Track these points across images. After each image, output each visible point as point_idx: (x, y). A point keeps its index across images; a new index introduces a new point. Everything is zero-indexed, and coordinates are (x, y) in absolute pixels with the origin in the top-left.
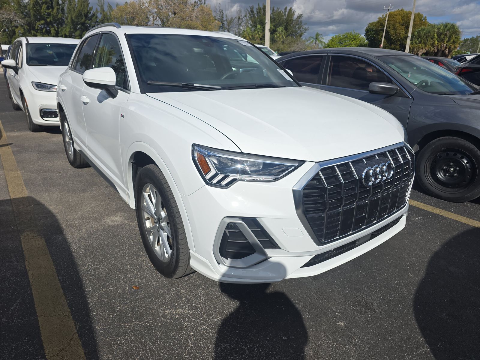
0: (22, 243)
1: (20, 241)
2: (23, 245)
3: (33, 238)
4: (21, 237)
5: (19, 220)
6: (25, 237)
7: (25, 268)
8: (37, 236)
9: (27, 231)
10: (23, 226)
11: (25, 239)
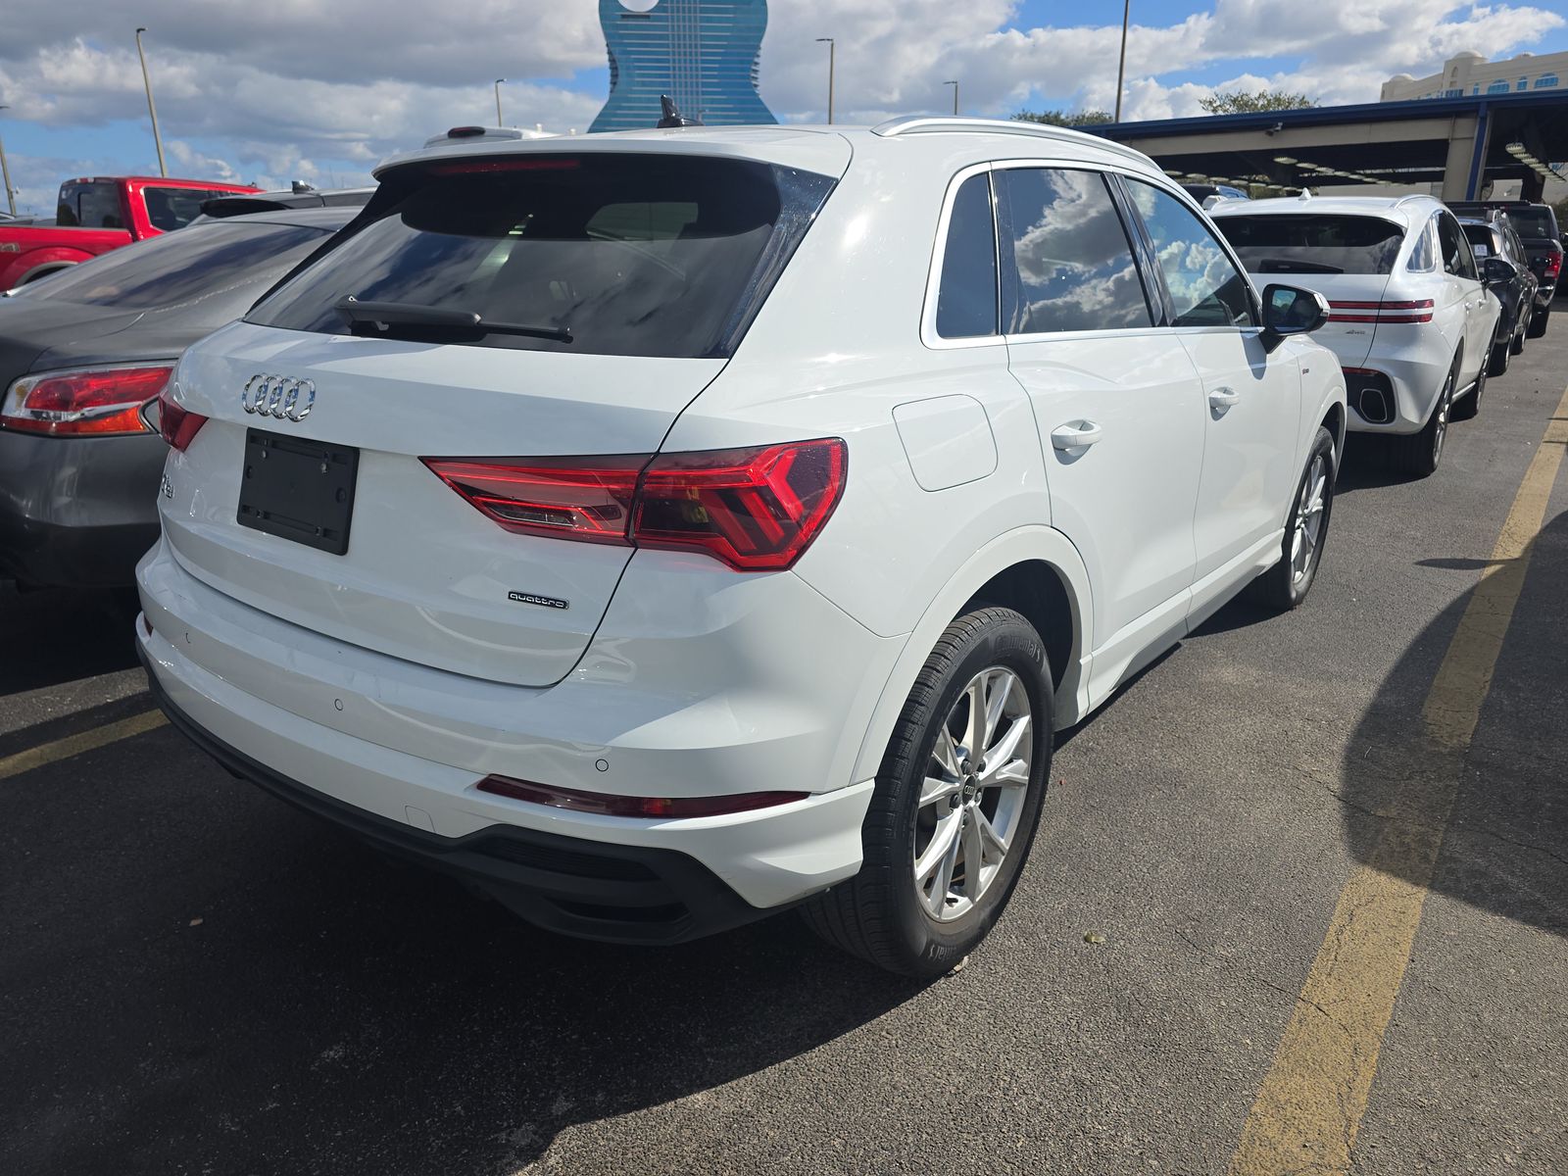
0: (1473, 726)
1: (1476, 731)
2: (1475, 724)
3: (1444, 725)
4: (1468, 741)
5: (1448, 786)
6: (1460, 736)
7: (1492, 687)
8: (1430, 724)
9: (1445, 746)
10: (1449, 766)
11: (1462, 731)
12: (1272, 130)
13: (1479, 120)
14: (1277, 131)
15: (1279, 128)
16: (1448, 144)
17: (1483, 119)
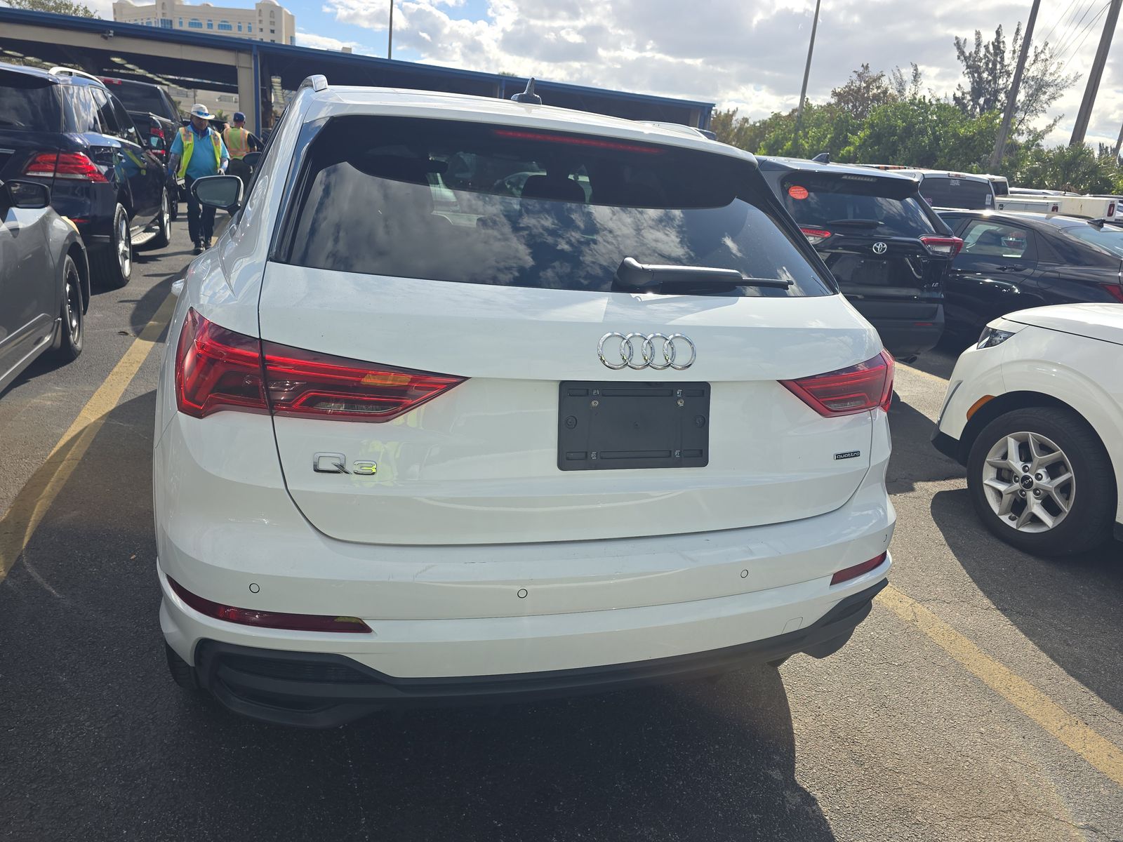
12: (106, 35)
13: (253, 57)
14: (111, 36)
15: (111, 35)
16: (237, 70)
17: (255, 57)
